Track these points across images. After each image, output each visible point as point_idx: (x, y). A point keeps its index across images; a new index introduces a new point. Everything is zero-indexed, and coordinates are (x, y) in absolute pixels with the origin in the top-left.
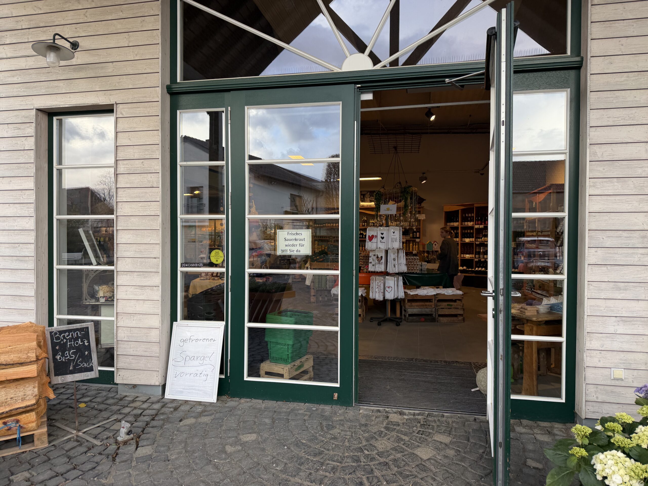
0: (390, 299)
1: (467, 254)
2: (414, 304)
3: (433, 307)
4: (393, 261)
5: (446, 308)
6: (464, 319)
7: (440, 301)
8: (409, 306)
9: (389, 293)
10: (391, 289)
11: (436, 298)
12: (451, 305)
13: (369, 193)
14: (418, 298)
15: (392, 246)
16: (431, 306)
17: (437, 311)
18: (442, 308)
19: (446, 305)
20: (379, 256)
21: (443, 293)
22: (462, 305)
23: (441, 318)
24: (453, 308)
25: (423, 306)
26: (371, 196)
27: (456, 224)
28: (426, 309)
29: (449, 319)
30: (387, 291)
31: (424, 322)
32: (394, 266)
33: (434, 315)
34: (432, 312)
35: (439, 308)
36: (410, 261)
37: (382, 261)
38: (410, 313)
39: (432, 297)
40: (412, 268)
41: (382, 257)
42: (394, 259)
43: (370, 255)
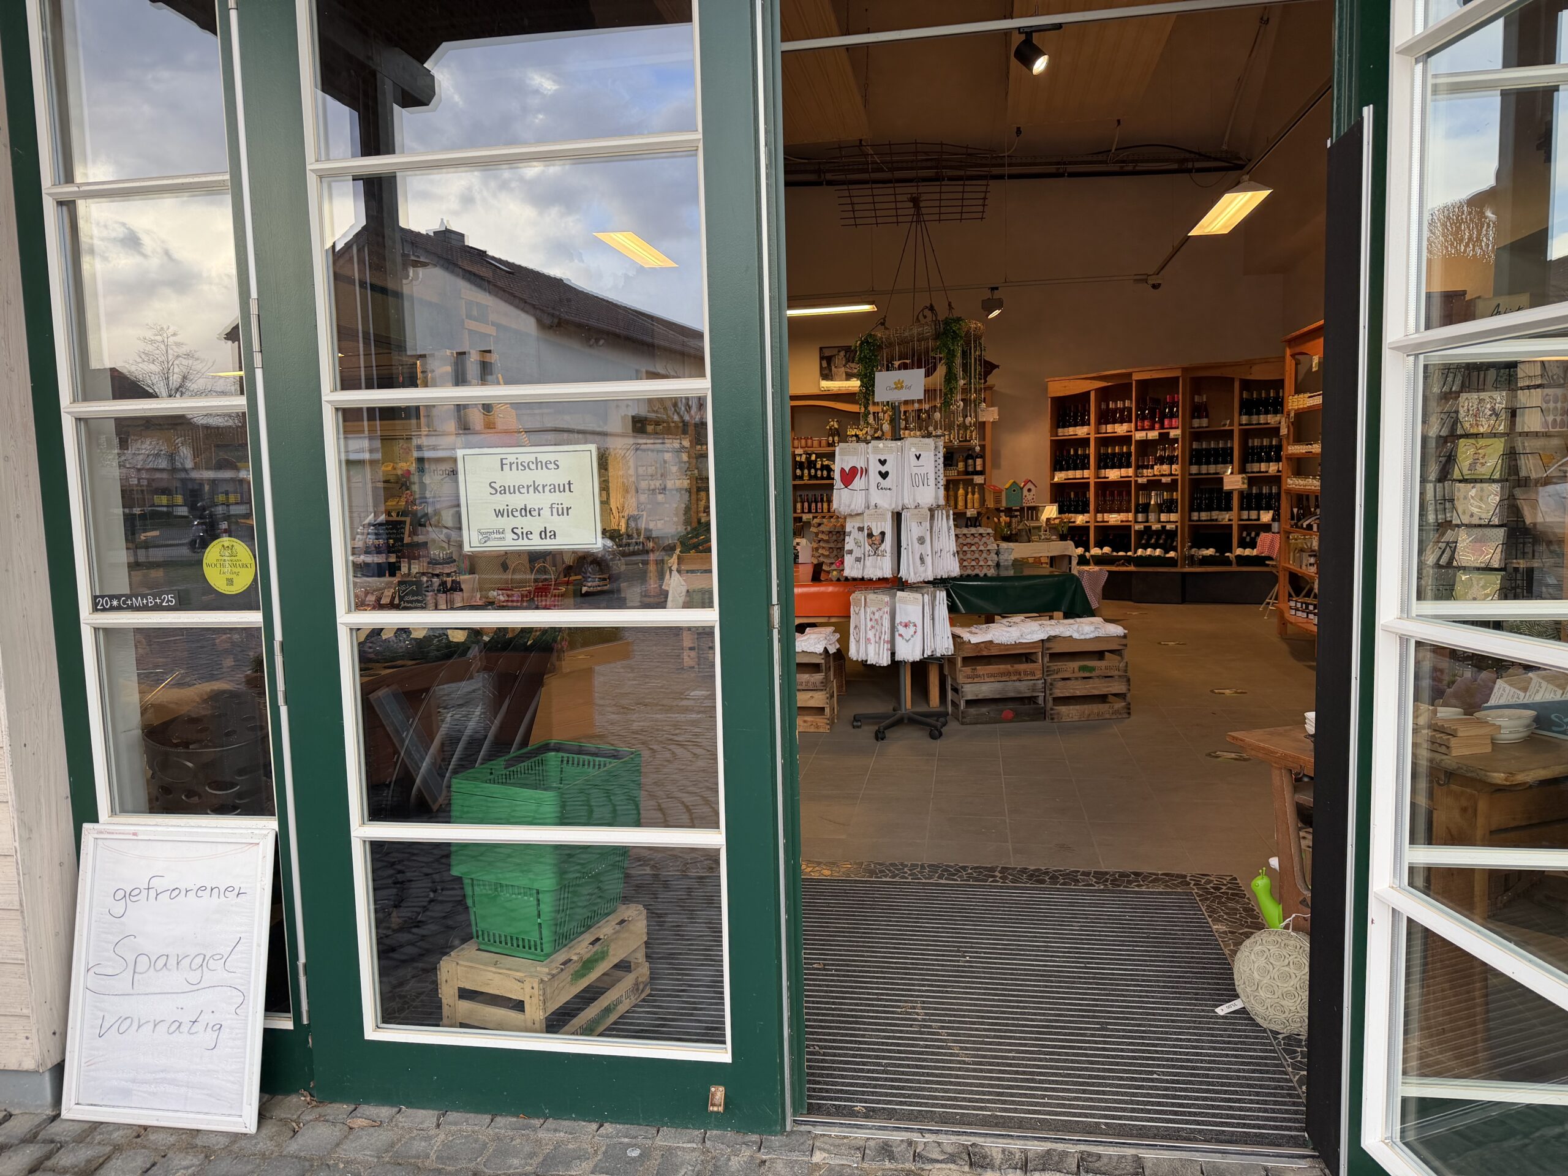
0: (911, 660)
1: (1111, 511)
2: (981, 670)
3: (1039, 675)
4: (916, 545)
5: (1076, 679)
6: (1129, 709)
7: (1055, 656)
8: (968, 677)
9: (907, 641)
10: (912, 629)
11: (1048, 649)
12: (1092, 669)
13: (842, 353)
14: (994, 652)
15: (914, 500)
16: (1033, 674)
17: (1048, 687)
18: (1064, 679)
19: (1076, 669)
20: (876, 532)
21: (1067, 634)
22: (1122, 665)
23: (1063, 709)
24: (1098, 677)
25: (1009, 674)
26: (848, 361)
27: (1081, 432)
28: (1018, 684)
29: (1087, 708)
30: (900, 635)
31: (1011, 721)
32: (922, 559)
33: (1041, 701)
34: (1034, 690)
35: (1055, 680)
36: (968, 541)
37: (883, 545)
38: (969, 698)
39: (1035, 648)
40: (974, 563)
41: (883, 534)
42: (921, 540)
43: (847, 530)
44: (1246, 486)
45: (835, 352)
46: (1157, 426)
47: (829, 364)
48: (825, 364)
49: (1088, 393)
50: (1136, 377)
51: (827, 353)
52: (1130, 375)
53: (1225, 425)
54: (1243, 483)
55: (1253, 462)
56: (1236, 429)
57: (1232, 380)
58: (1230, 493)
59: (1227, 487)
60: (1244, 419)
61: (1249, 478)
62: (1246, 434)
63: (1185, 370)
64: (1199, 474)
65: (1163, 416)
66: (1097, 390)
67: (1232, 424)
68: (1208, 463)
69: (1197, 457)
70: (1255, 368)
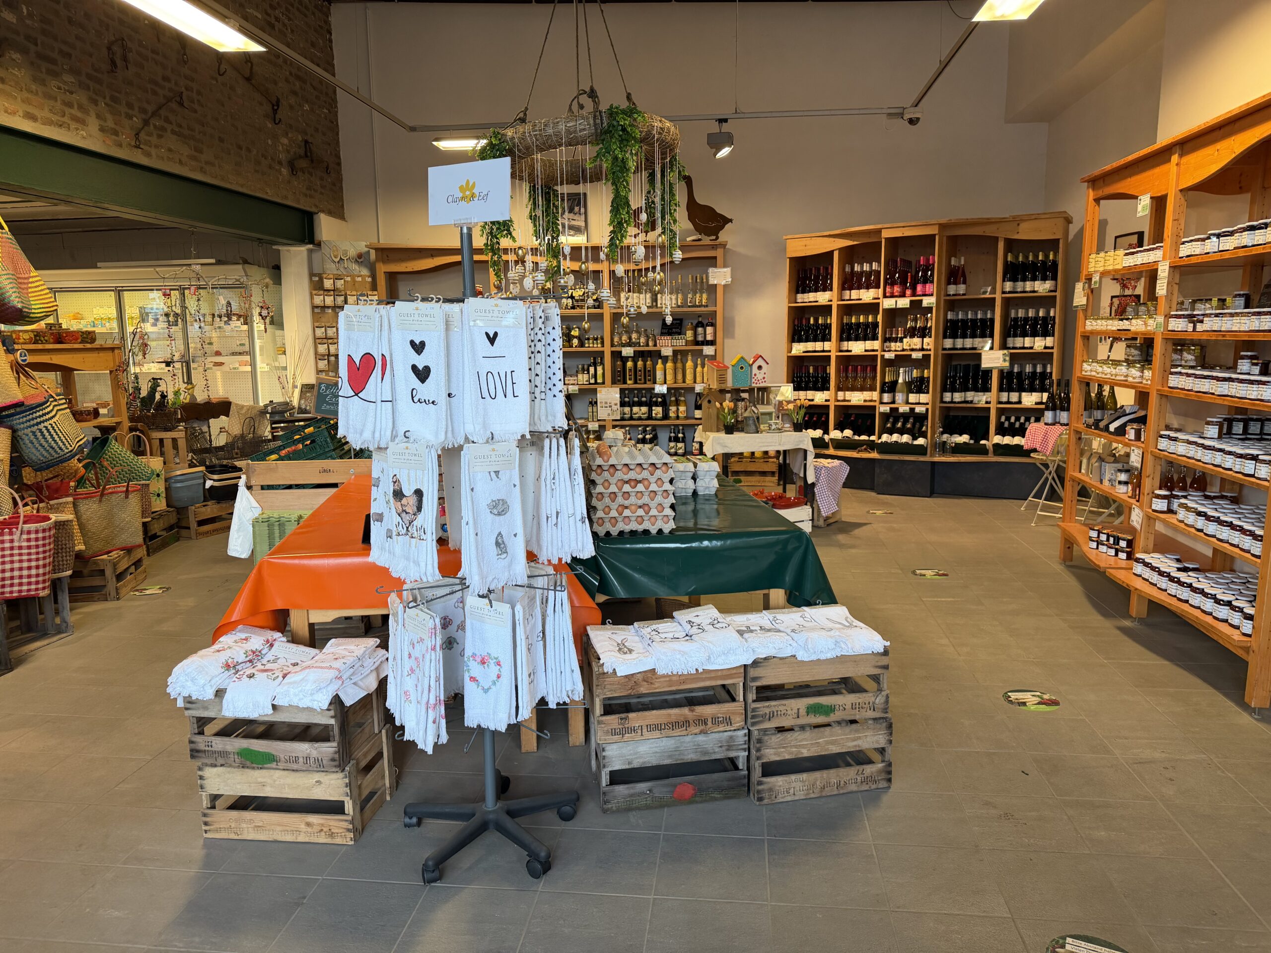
0: (492, 728)
1: (853, 389)
2: (635, 719)
3: (738, 721)
4: (487, 518)
5: (802, 728)
6: (890, 773)
8: (614, 732)
9: (486, 691)
10: (493, 670)
11: (754, 679)
12: (830, 710)
14: (659, 687)
15: (485, 426)
16: (728, 721)
17: (753, 743)
18: (781, 730)
19: (803, 712)
22: (880, 700)
23: (778, 781)
24: (839, 723)
25: (686, 723)
27: (822, 298)
28: (701, 738)
30: (473, 679)
32: (500, 545)
33: (741, 764)
34: (730, 748)
35: (765, 730)
38: (617, 766)
39: (730, 676)
42: (499, 508)
44: (1007, 364)
46: (908, 292)
49: (832, 253)
52: (879, 231)
53: (985, 293)
54: (1005, 360)
55: (1015, 336)
56: (998, 297)
57: (996, 239)
58: (988, 373)
59: (985, 364)
60: (1008, 286)
61: (1011, 354)
62: (1008, 303)
63: (942, 227)
64: (954, 349)
65: (915, 281)
67: (994, 291)
70: (1023, 226)
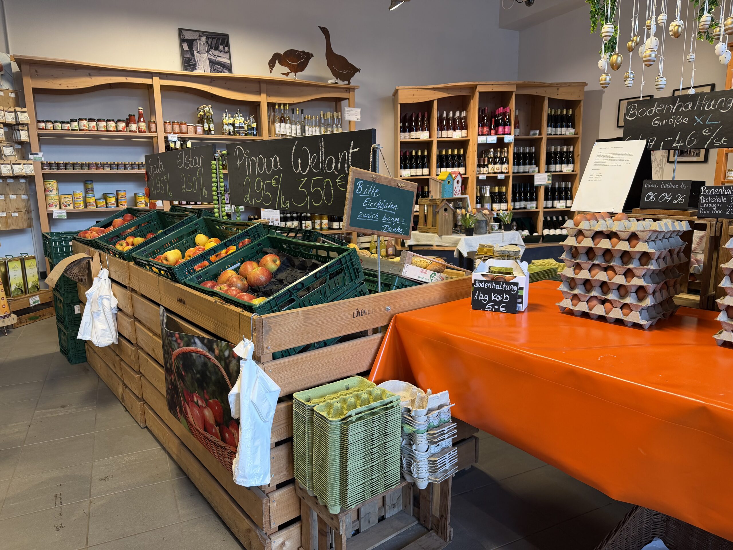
13: (204, 39)
26: (210, 48)
27: (423, 136)
44: (550, 182)
45: (195, 36)
46: (493, 132)
47: (190, 47)
48: (186, 47)
49: (433, 101)
50: (480, 89)
51: (188, 36)
52: (474, 87)
53: (535, 134)
54: (549, 180)
55: (556, 163)
56: (544, 137)
57: (543, 98)
58: (538, 188)
59: (537, 182)
60: (550, 130)
61: (553, 175)
62: (551, 141)
63: (519, 86)
64: (518, 172)
65: (497, 125)
66: (440, 100)
67: (540, 134)
68: (524, 164)
69: (519, 159)
70: (561, 90)
